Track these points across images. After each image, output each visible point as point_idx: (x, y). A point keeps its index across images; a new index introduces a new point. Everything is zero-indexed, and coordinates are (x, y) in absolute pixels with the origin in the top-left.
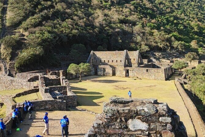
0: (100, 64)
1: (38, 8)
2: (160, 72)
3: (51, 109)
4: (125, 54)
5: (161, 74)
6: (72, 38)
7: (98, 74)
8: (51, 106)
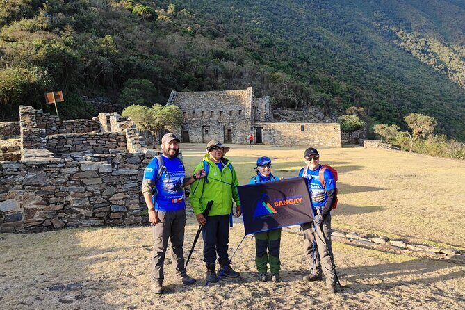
0: (194, 119)
1: (42, 8)
2: (330, 132)
3: (36, 217)
4: (251, 96)
5: (332, 134)
6: (125, 69)
7: (190, 140)
8: (40, 198)
